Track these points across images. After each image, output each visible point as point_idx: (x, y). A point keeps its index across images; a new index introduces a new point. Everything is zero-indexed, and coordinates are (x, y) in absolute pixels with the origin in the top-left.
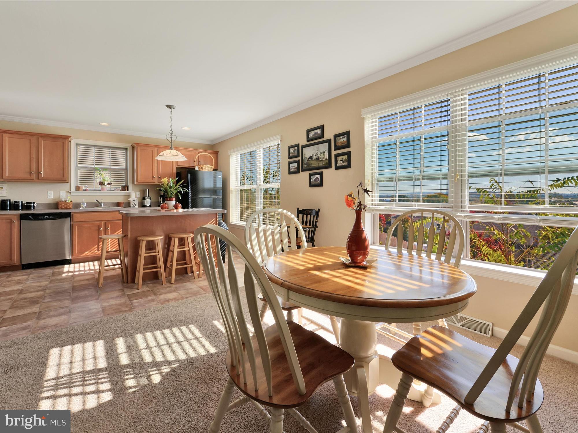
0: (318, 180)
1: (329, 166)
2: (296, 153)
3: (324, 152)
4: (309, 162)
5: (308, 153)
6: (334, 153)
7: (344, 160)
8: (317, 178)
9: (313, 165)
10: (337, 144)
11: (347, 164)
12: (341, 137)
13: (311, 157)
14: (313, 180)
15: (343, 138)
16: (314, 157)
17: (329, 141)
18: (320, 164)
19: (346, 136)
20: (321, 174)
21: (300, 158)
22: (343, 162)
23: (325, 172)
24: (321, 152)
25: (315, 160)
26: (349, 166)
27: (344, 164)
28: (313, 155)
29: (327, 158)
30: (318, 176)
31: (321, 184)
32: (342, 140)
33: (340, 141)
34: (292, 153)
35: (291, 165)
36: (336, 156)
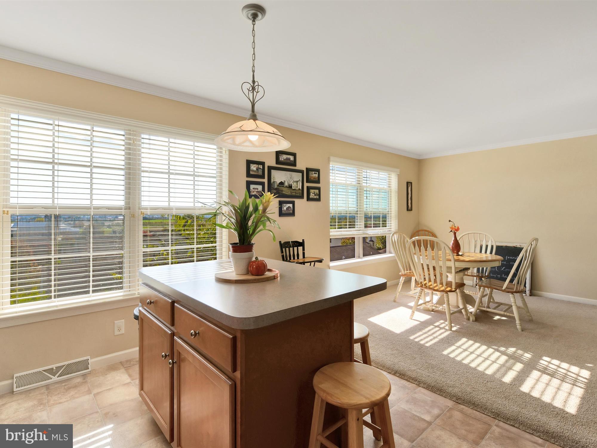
0: (290, 209)
1: (302, 197)
2: (260, 173)
3: (297, 182)
4: (279, 187)
5: (278, 177)
6: (306, 185)
7: (316, 193)
8: (289, 207)
9: (284, 192)
10: (309, 177)
11: (318, 197)
12: (314, 172)
13: (282, 183)
14: (285, 208)
15: (315, 173)
16: (286, 184)
17: (301, 172)
18: (294, 192)
19: (317, 173)
20: (293, 203)
21: (266, 180)
22: (315, 195)
23: (297, 201)
24: (295, 180)
25: (286, 187)
26: (319, 200)
27: (315, 197)
28: (284, 181)
29: (301, 188)
30: (291, 205)
31: (293, 214)
32: (314, 175)
33: (312, 175)
34: (253, 171)
35: (252, 187)
36: (309, 188)
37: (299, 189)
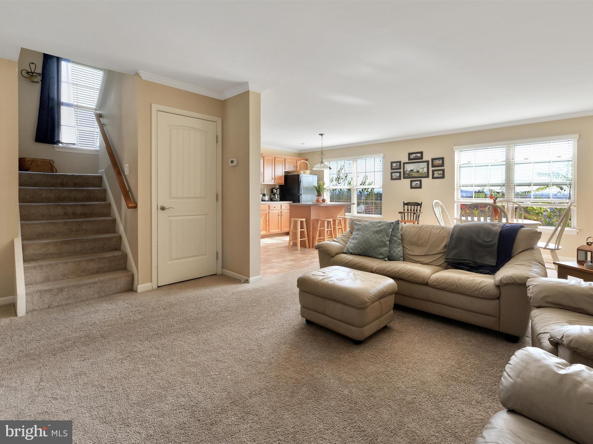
0: (418, 184)
1: (428, 176)
2: (398, 167)
3: (423, 168)
4: (409, 173)
5: (409, 167)
6: (431, 169)
7: (439, 173)
8: (417, 183)
9: (413, 175)
10: (434, 164)
11: (442, 176)
12: (438, 160)
13: (412, 170)
14: (414, 184)
16: (415, 170)
17: (428, 162)
18: (421, 175)
19: (441, 160)
20: (420, 181)
21: (402, 170)
22: (439, 175)
23: (423, 180)
24: (421, 168)
25: (415, 172)
26: (443, 177)
27: (439, 176)
28: (414, 169)
29: (426, 171)
30: (419, 182)
31: (420, 187)
32: (438, 162)
33: (436, 162)
34: (394, 166)
35: (393, 174)
36: (433, 171)
37: (425, 172)
